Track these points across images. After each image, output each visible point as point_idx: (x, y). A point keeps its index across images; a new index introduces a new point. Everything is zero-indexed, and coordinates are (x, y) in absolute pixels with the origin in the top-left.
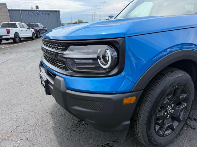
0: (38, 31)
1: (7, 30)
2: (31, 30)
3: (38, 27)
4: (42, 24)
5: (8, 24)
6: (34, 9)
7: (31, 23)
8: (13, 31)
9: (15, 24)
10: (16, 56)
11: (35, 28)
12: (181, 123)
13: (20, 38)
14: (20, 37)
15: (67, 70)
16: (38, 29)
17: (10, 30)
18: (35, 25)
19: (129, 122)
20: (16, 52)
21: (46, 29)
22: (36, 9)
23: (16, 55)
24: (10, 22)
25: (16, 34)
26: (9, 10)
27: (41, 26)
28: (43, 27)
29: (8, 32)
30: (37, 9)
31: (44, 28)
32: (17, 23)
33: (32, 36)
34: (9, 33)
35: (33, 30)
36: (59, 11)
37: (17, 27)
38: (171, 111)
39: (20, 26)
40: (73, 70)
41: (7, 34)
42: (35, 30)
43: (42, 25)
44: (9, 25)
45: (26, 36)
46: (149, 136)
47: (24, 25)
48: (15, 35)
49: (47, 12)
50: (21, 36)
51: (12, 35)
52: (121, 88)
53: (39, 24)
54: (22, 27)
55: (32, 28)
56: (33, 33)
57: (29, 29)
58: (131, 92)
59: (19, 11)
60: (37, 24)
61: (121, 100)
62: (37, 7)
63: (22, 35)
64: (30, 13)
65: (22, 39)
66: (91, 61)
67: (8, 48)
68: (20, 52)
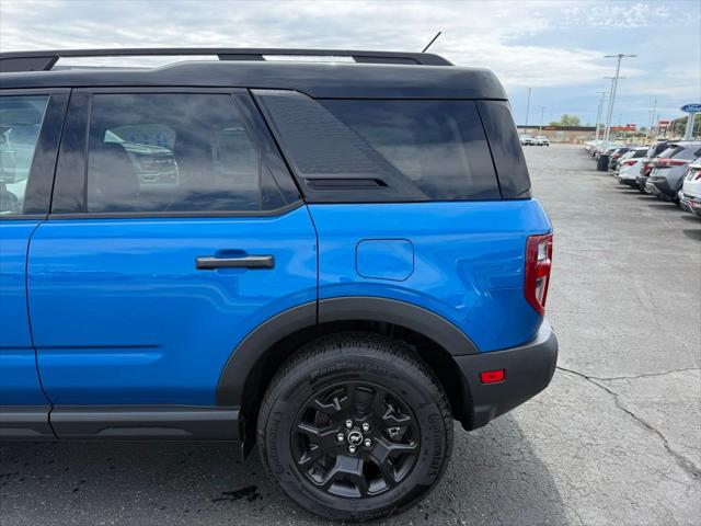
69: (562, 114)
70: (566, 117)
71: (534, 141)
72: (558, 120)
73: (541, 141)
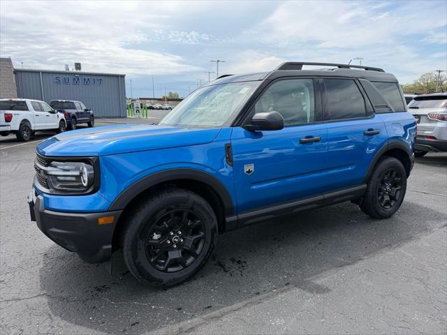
0: (74, 117)
1: (5, 114)
2: (56, 115)
3: (74, 108)
4: (83, 103)
5: (11, 102)
6: (71, 70)
7: (60, 101)
8: (18, 116)
9: (25, 102)
10: (16, 168)
11: (67, 111)
12: (198, 259)
13: (33, 132)
14: (33, 129)
15: (49, 188)
16: (73, 112)
17: (11, 114)
18: (66, 105)
19: (110, 246)
20: (18, 161)
21: (91, 112)
22: (75, 70)
23: (15, 166)
24: (14, 100)
25: (25, 124)
26: (16, 72)
27: (80, 107)
28: (84, 108)
29: (8, 119)
30: (79, 71)
31: (86, 110)
32: (28, 101)
33: (58, 127)
34: (10, 122)
35: (62, 116)
36: (123, 76)
37: (27, 109)
38: (176, 240)
39: (34, 107)
40: (54, 189)
41: (4, 123)
42: (67, 115)
43: (83, 105)
44: (12, 105)
45: (46, 126)
46: (137, 265)
47: (43, 105)
48: (21, 125)
49: (98, 78)
50: (35, 126)
51: (15, 125)
52: (98, 207)
53: (77, 103)
54: (39, 108)
55: (61, 111)
56: (62, 120)
57: (52, 112)
58: (107, 211)
59: (37, 74)
60: (73, 103)
61: (96, 220)
62: (78, 66)
63: (37, 124)
64: (61, 78)
65: (36, 133)
66: (74, 179)
67: (4, 153)
68: (26, 160)
69: (169, 92)
70: (171, 93)
71: (163, 107)
72: (167, 95)
73: (167, 107)
